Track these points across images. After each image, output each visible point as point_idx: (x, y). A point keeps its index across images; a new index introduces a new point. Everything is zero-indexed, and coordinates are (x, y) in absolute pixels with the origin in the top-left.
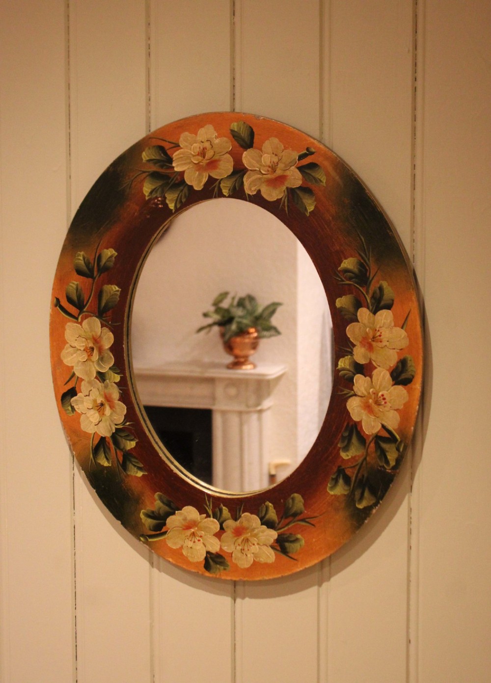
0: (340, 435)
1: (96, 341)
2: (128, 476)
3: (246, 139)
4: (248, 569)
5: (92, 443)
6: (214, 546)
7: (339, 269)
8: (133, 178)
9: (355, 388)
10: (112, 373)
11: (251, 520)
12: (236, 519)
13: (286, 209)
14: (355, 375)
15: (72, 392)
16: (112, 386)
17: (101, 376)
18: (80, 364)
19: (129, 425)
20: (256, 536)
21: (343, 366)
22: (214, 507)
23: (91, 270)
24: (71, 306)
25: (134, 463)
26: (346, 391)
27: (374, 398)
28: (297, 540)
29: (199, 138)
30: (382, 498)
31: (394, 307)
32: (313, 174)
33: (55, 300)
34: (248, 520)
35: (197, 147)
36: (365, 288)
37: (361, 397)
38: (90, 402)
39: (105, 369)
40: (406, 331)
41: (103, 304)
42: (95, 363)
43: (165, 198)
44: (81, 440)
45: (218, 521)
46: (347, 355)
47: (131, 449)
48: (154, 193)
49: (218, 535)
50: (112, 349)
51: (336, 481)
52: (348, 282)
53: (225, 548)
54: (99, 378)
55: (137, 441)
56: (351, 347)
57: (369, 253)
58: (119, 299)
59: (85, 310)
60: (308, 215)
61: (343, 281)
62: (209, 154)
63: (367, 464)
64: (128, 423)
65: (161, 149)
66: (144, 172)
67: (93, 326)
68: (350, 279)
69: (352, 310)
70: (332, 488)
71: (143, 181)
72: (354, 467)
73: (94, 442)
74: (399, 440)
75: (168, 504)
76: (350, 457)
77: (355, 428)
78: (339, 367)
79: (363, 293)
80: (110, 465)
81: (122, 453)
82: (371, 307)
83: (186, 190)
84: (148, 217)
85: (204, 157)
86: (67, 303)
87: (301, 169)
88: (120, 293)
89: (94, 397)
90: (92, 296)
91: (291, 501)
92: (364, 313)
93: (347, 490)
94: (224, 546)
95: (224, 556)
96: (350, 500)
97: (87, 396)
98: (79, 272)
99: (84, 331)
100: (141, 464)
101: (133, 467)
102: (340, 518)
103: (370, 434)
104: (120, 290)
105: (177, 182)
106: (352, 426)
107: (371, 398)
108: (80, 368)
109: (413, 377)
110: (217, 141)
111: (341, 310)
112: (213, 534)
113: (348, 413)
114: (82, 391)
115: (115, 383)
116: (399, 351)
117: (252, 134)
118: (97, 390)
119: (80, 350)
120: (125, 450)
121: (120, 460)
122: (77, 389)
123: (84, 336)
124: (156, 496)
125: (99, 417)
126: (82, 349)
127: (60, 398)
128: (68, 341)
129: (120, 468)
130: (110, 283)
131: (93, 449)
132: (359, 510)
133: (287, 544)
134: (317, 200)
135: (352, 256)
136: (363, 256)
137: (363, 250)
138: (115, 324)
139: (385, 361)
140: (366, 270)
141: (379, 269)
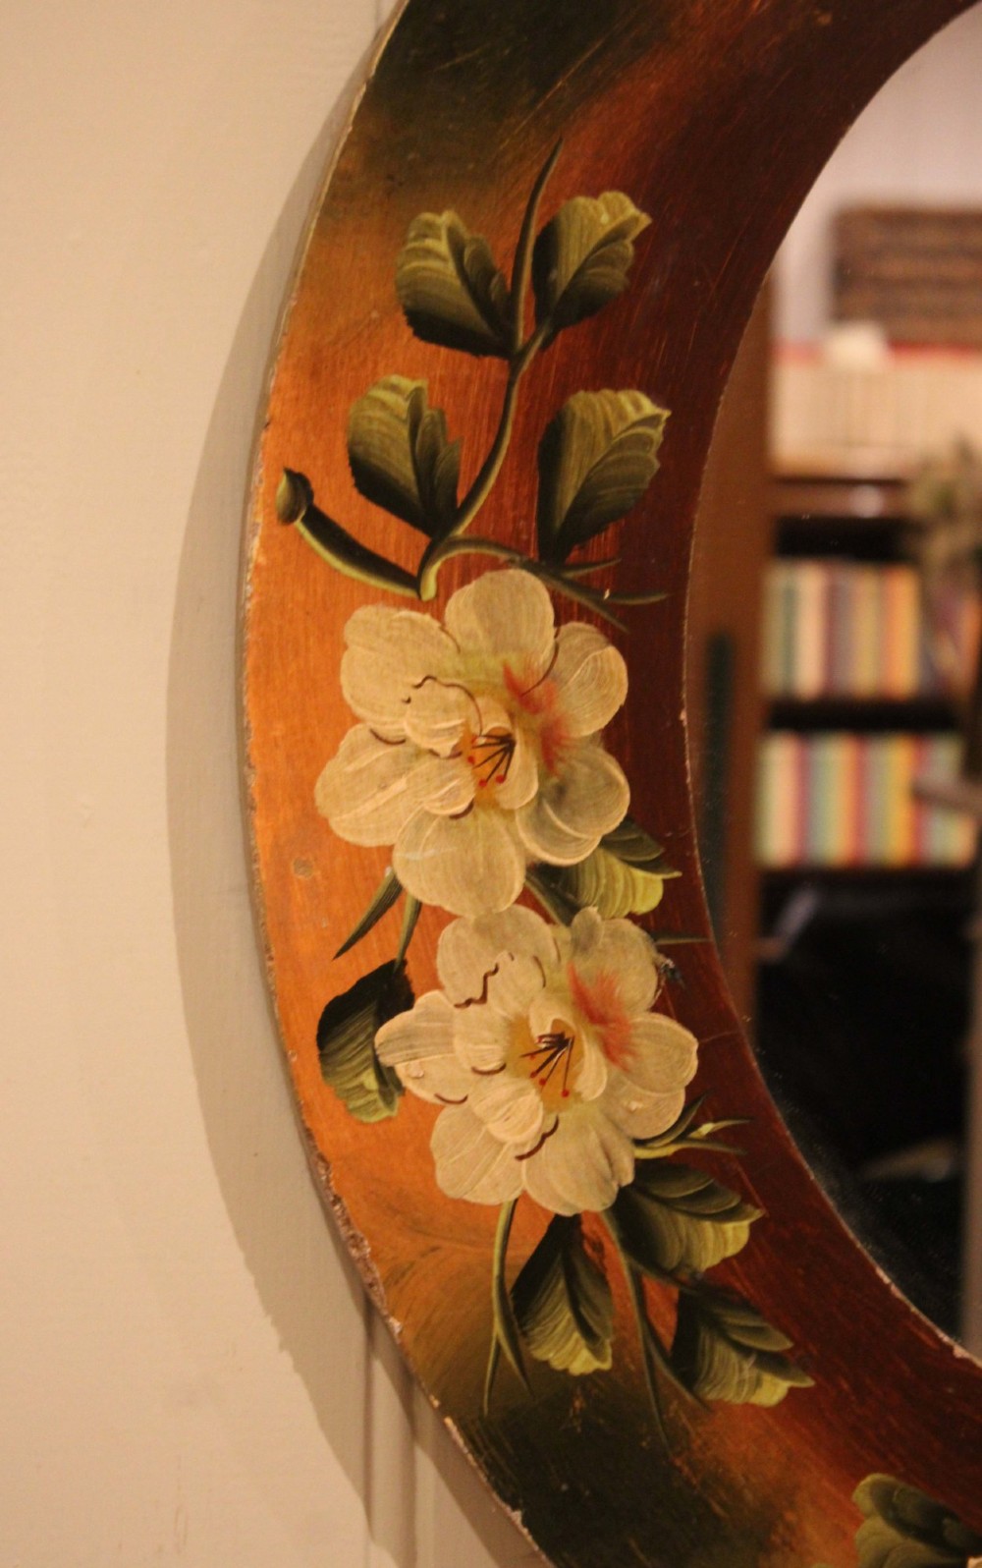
1: (525, 696)
2: (707, 1408)
5: (497, 1261)
10: (619, 868)
15: (387, 991)
16: (614, 934)
17: (555, 889)
18: (429, 832)
19: (711, 1136)
23: (499, 314)
24: (379, 516)
25: (735, 1337)
33: (283, 483)
38: (486, 1034)
39: (578, 845)
41: (567, 492)
42: (519, 820)
44: (434, 1249)
47: (726, 1261)
50: (614, 737)
54: (541, 897)
55: (757, 1214)
58: (657, 465)
59: (460, 532)
64: (707, 1128)
67: (510, 613)
73: (510, 1253)
75: (927, 1530)
80: (606, 1366)
81: (675, 1293)
84: (825, 20)
86: (360, 500)
88: (665, 432)
89: (514, 1006)
90: (506, 442)
97: (469, 1002)
98: (429, 325)
99: (459, 649)
100: (778, 1335)
101: (734, 1357)
104: (666, 414)
108: (430, 852)
114: (443, 978)
115: (633, 917)
118: (532, 965)
119: (433, 753)
120: (694, 1273)
121: (661, 1330)
122: (411, 970)
123: (458, 674)
124: (862, 1494)
125: (541, 1113)
126: (445, 747)
127: (313, 1031)
128: (359, 711)
129: (664, 1371)
130: (609, 377)
131: (509, 1287)
138: (638, 600)
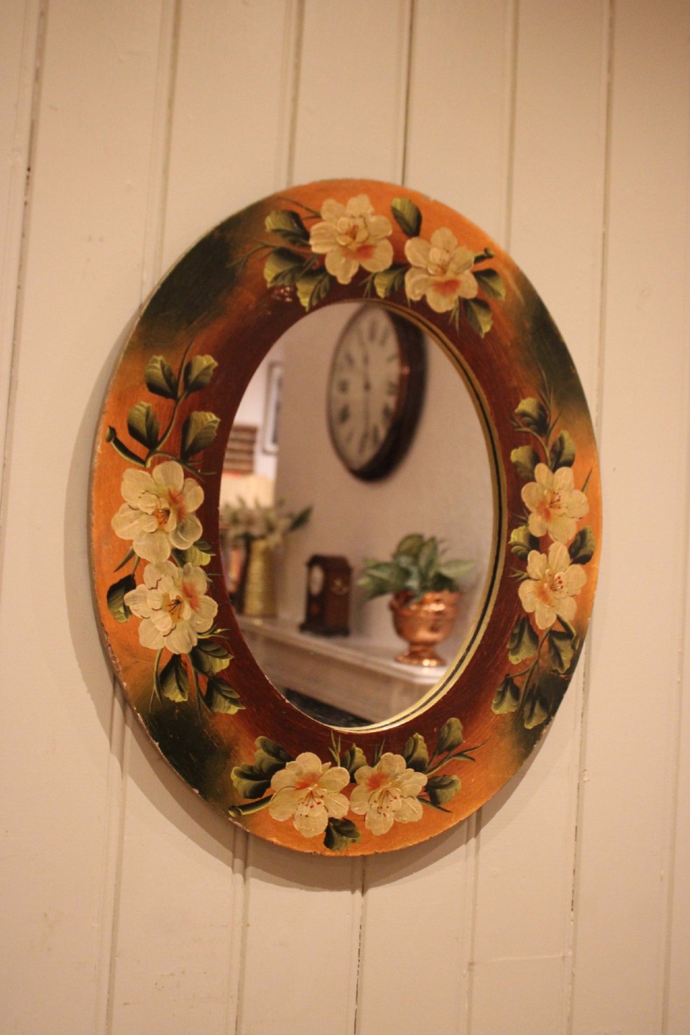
0: (510, 632)
1: (174, 499)
2: (215, 714)
3: (411, 224)
4: (384, 837)
5: (156, 667)
6: (340, 807)
7: (516, 411)
8: (249, 253)
9: (529, 569)
10: (198, 552)
11: (394, 762)
12: (372, 762)
13: (457, 325)
14: (529, 551)
15: (128, 584)
16: (196, 571)
17: (179, 557)
18: (144, 537)
19: (220, 633)
20: (398, 785)
21: (516, 540)
22: (343, 750)
23: (174, 387)
24: (135, 442)
25: (225, 694)
26: (519, 573)
27: (550, 582)
28: (452, 782)
29: (349, 211)
30: (554, 712)
31: (575, 464)
32: (491, 284)
33: (108, 431)
34: (390, 764)
35: (344, 223)
36: (544, 439)
37: (536, 580)
38: (157, 599)
39: (187, 544)
40: (586, 495)
41: (190, 441)
42: (170, 535)
43: (296, 289)
44: (138, 662)
45: (348, 770)
46: (522, 525)
47: (222, 671)
48: (280, 278)
49: (347, 792)
50: (199, 513)
51: (502, 694)
52: (525, 429)
53: (355, 810)
54: (175, 559)
55: (232, 657)
56: (526, 513)
57: (550, 392)
58: (215, 434)
59: (158, 449)
60: (483, 336)
61: (519, 427)
62: (361, 236)
63: (539, 669)
64: (219, 631)
65: (295, 217)
66: (267, 246)
67: (171, 474)
68: (528, 425)
69: (529, 465)
70: (499, 705)
71: (263, 260)
72: (524, 674)
73: (160, 665)
74: (575, 635)
75: (275, 754)
76: (520, 661)
77: (526, 621)
78: (512, 541)
79: (541, 444)
80: (186, 700)
81: (207, 680)
82: (550, 464)
83: (326, 281)
84: (269, 313)
85: (354, 238)
86: (129, 437)
87: (478, 275)
88: (218, 425)
89: (165, 590)
90: (173, 424)
91: (446, 728)
92: (542, 470)
93: (515, 706)
94: (355, 807)
95: (353, 822)
96: (518, 718)
97: (152, 588)
98: (153, 388)
99: (156, 483)
100: (236, 693)
101: (223, 699)
102: (505, 745)
103: (544, 628)
104: (219, 420)
105: (314, 268)
106: (524, 618)
107: (546, 582)
108: (144, 543)
109: (592, 553)
110: (373, 219)
111: (516, 465)
112: (339, 790)
113: (519, 602)
114: (145, 581)
115: (201, 566)
116: (578, 520)
117: (419, 219)
118: (171, 579)
119: (147, 514)
120: (213, 674)
121: (202, 690)
122: (136, 578)
123: (155, 491)
124: (258, 742)
125: (171, 623)
126: (150, 512)
127: (105, 594)
128: (126, 499)
129: (203, 703)
130: (203, 407)
131: (159, 675)
132: (528, 730)
133: (439, 791)
134: (494, 318)
135: (531, 396)
136: (544, 396)
137: (544, 389)
138: (208, 474)
139: (563, 533)
140: (546, 416)
141: (560, 415)
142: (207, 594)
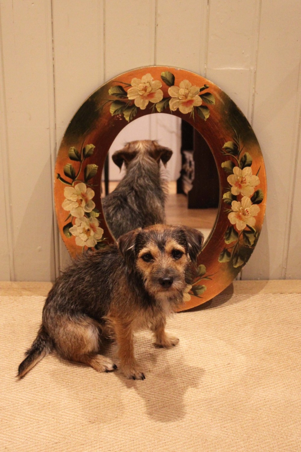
0: (225, 232)
1: (83, 195)
3: (170, 81)
7: (223, 147)
8: (103, 104)
9: (232, 208)
10: (94, 213)
13: (194, 117)
14: (232, 201)
15: (70, 225)
16: (94, 219)
17: (87, 215)
18: (74, 209)
19: (105, 240)
21: (226, 197)
23: (79, 157)
24: (67, 178)
26: (228, 210)
28: (203, 288)
29: (143, 81)
30: (247, 261)
31: (252, 165)
32: (208, 99)
33: (57, 175)
35: (141, 86)
36: (237, 157)
37: (236, 212)
38: (81, 229)
39: (90, 210)
40: (259, 177)
41: (87, 175)
42: (83, 208)
43: (123, 115)
44: (76, 251)
46: (228, 191)
48: (116, 112)
50: (93, 199)
51: (223, 256)
52: (228, 154)
56: (230, 187)
57: (239, 138)
58: (97, 172)
59: (76, 179)
60: (205, 120)
61: (225, 153)
62: (149, 90)
63: (239, 245)
64: (105, 239)
65: (120, 88)
66: (110, 101)
67: (82, 187)
68: (229, 152)
69: (230, 168)
70: (221, 259)
71: (109, 106)
72: (232, 247)
74: (256, 231)
76: (230, 243)
77: (232, 228)
78: (224, 198)
79: (236, 159)
82: (240, 166)
83: (135, 110)
85: (146, 91)
86: (65, 176)
87: (201, 96)
88: (98, 168)
89: (84, 227)
90: (81, 170)
91: (199, 268)
92: (236, 170)
93: (229, 259)
96: (230, 264)
97: (79, 226)
98: (72, 158)
99: (76, 191)
102: (226, 274)
103: (241, 230)
104: (98, 166)
105: (130, 105)
106: (231, 227)
107: (241, 212)
108: (74, 211)
109: (262, 199)
110: (153, 82)
111: (224, 168)
113: (229, 221)
114: (76, 224)
115: (96, 218)
116: (255, 187)
117: (173, 78)
118: (85, 223)
119: (74, 201)
122: (73, 223)
123: (76, 193)
125: (87, 237)
126: (75, 201)
127: (62, 229)
128: (66, 197)
130: (91, 163)
132: (235, 268)
133: (197, 291)
134: (211, 112)
135: (230, 141)
136: (236, 140)
137: (236, 137)
138: (95, 186)
139: (248, 192)
140: (238, 147)
141: (244, 146)
142: (99, 226)
